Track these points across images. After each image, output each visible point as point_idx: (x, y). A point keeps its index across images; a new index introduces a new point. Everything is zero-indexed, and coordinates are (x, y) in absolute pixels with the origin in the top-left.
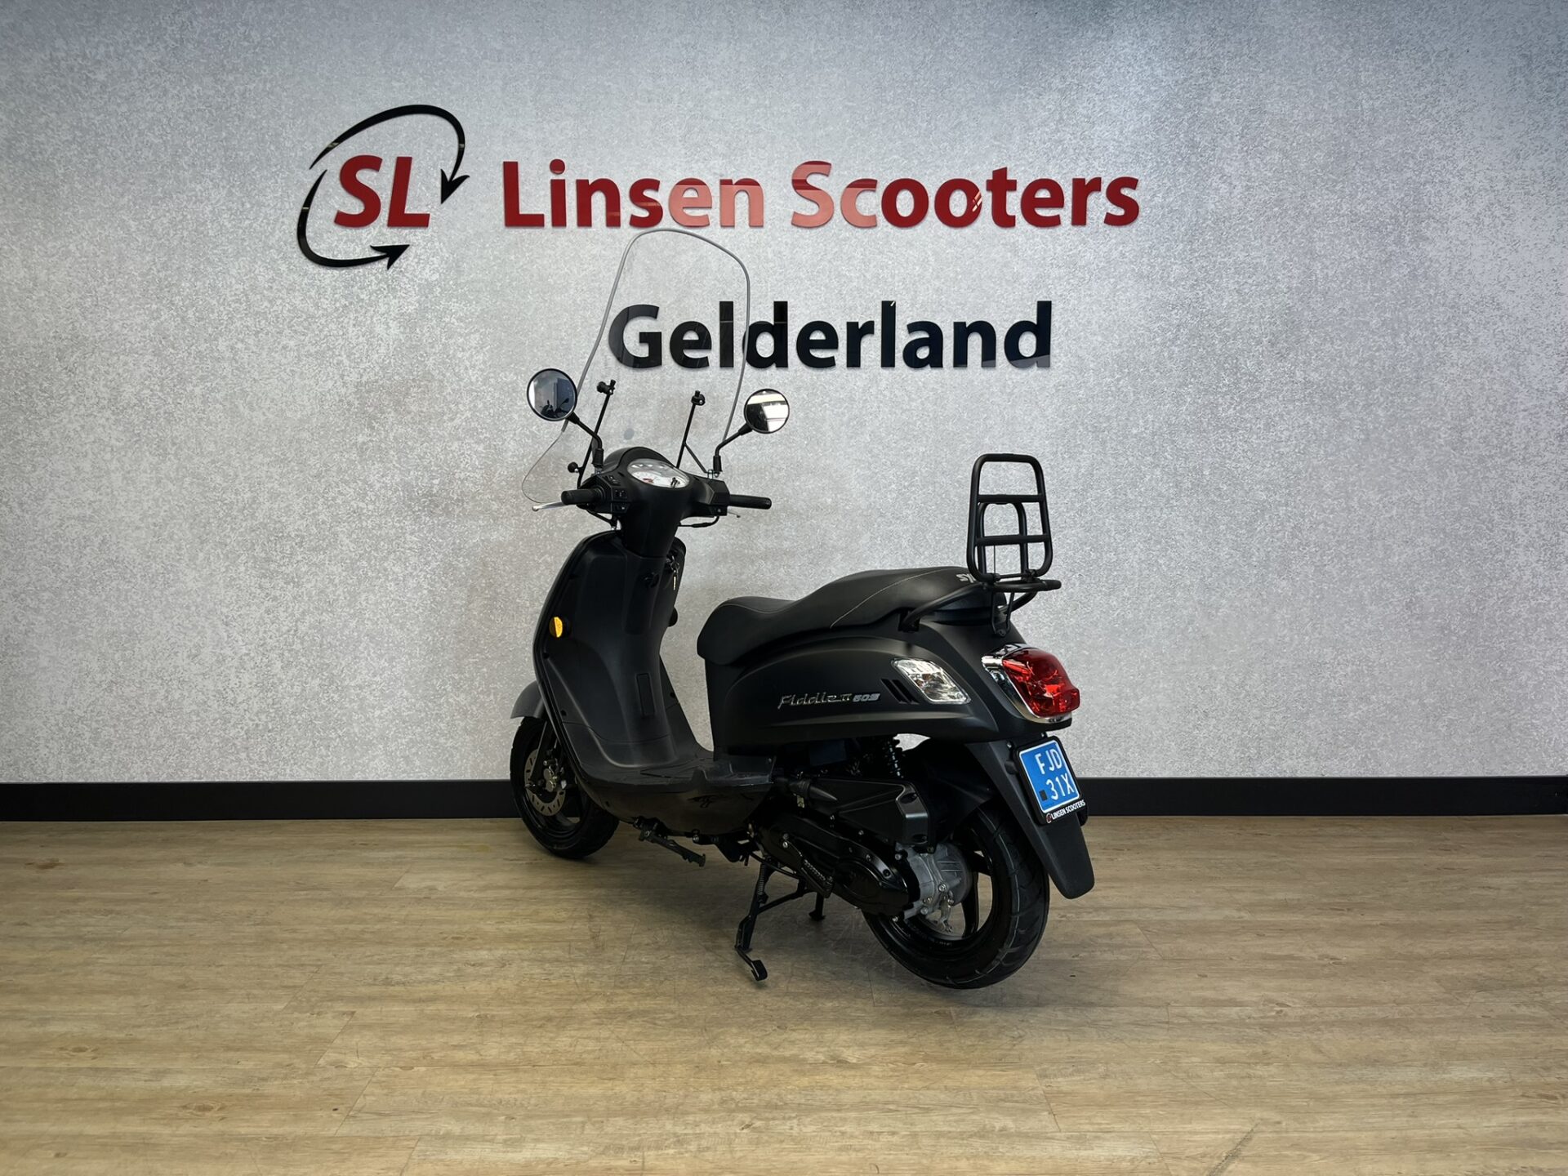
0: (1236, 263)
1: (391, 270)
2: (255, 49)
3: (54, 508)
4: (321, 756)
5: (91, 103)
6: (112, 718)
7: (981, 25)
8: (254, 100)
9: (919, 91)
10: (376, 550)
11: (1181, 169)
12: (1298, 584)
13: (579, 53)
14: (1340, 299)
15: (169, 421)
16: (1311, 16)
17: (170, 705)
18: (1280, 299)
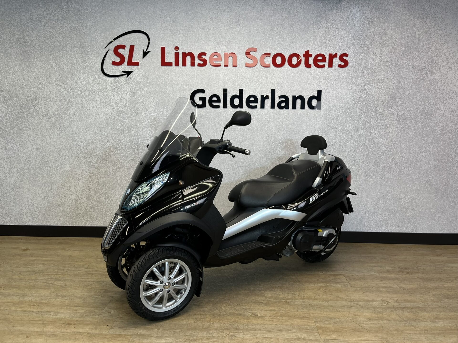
0: (377, 79)
1: (128, 78)
2: (89, 13)
3: (29, 146)
4: (105, 219)
5: (42, 28)
6: (45, 207)
7: (302, 8)
9: (284, 27)
10: (122, 160)
11: (361, 51)
12: (394, 175)
13: (184, 15)
14: (408, 90)
15: (63, 121)
16: (401, 6)
17: (61, 203)
18: (390, 90)
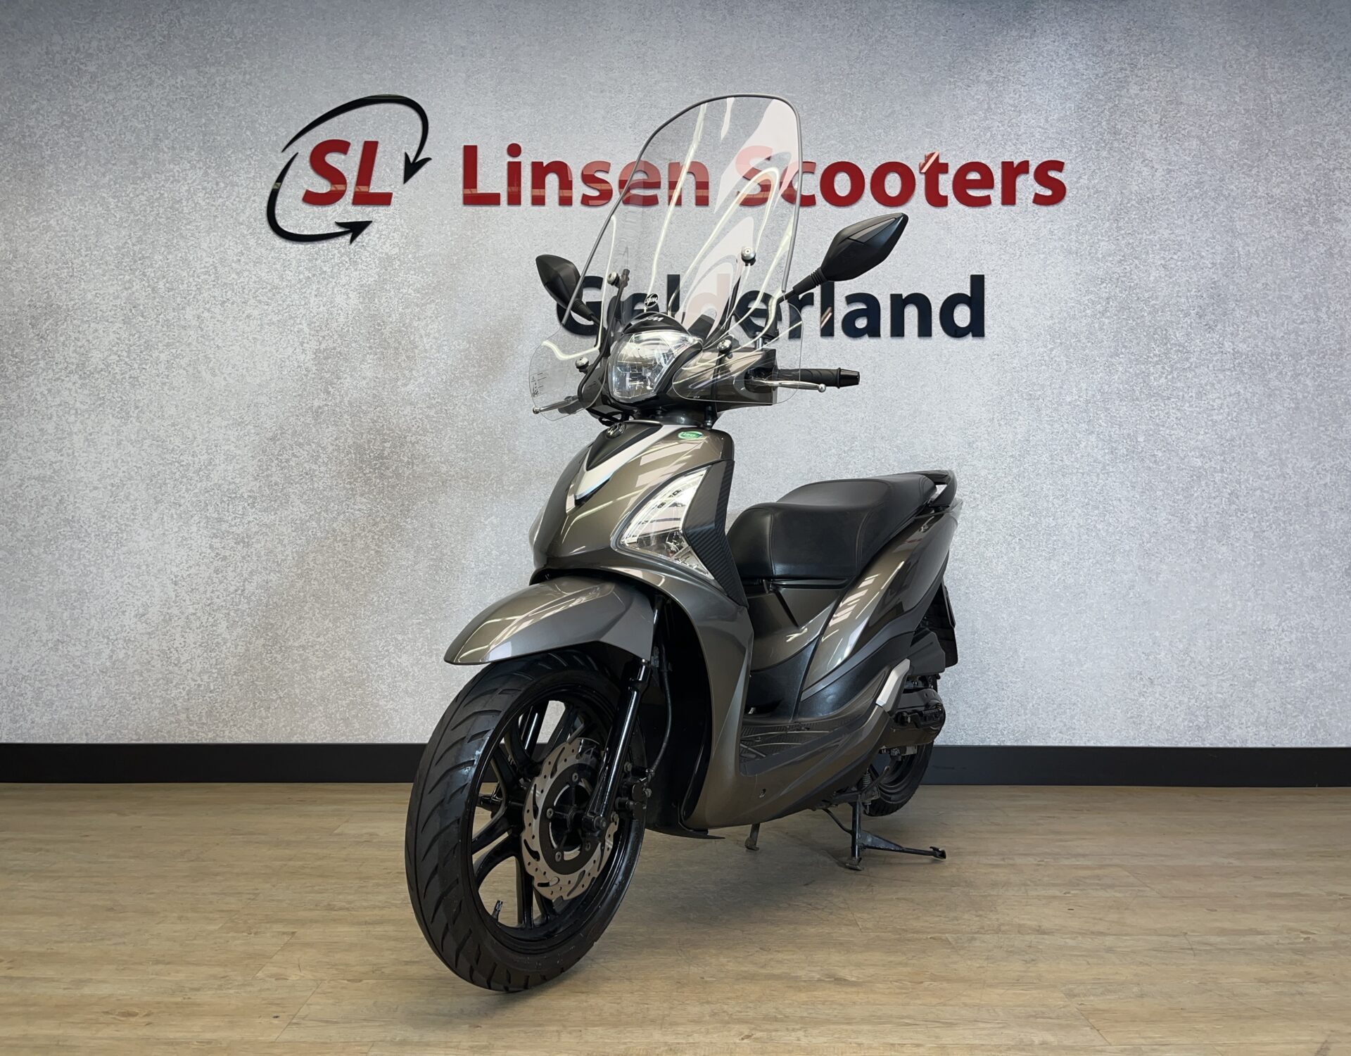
0: (1161, 240)
1: (354, 244)
2: (237, 43)
3: (16, 468)
4: (261, 718)
5: (81, 91)
6: (55, 678)
7: (912, 24)
8: (234, 90)
9: (855, 83)
10: (326, 511)
11: (1104, 154)
12: (1237, 550)
13: (537, 48)
14: (1263, 275)
15: (133, 386)
16: (1218, 19)
17: (114, 664)
18: (1205, 274)
